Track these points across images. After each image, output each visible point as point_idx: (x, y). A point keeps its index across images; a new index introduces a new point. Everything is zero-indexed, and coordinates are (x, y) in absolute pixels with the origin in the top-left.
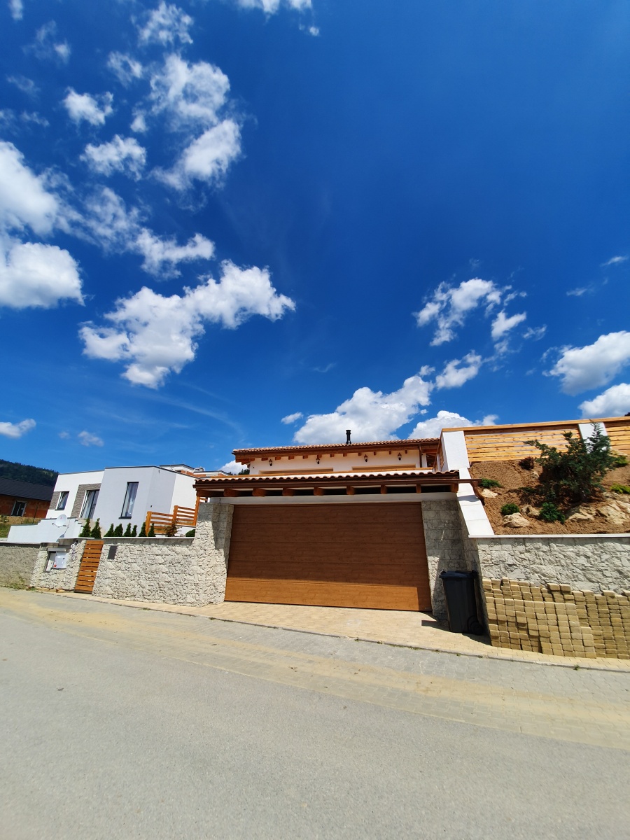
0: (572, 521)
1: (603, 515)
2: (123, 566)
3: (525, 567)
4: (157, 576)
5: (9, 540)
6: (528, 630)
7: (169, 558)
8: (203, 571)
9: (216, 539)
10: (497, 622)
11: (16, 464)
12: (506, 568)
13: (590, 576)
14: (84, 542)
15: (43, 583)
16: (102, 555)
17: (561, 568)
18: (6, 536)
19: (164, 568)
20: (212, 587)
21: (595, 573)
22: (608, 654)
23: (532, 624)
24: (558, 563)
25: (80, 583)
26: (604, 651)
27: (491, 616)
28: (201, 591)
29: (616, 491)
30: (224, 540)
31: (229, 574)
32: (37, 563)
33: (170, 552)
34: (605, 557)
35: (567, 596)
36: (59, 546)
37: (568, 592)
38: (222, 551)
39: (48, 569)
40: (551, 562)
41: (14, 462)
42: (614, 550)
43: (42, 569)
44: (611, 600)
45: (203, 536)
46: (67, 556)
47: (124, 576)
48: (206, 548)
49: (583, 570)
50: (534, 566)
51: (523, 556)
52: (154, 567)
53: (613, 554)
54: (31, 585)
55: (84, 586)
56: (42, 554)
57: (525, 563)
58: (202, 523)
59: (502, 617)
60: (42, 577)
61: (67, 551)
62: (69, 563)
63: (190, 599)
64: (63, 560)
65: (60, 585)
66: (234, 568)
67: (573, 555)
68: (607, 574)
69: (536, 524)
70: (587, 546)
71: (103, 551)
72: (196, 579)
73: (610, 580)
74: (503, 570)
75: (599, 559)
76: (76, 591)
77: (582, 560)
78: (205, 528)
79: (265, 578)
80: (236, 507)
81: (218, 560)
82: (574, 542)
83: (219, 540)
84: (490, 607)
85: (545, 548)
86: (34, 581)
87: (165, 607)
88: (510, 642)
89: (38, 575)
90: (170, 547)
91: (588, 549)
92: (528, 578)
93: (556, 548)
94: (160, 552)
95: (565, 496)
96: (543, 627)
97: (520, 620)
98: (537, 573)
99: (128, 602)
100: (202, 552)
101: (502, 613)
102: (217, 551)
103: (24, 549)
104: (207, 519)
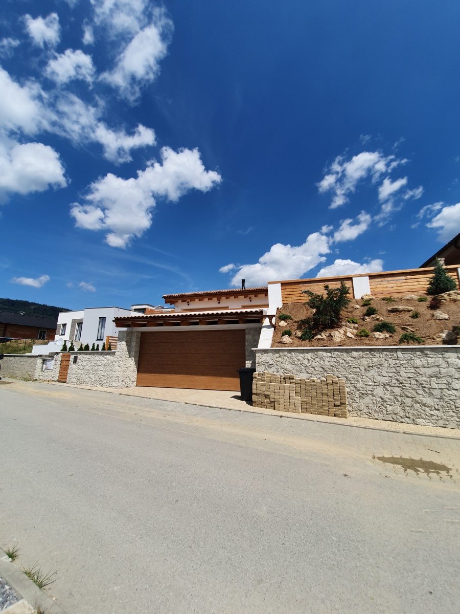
0: (315, 340)
1: (332, 336)
2: (81, 367)
3: (277, 365)
4: (98, 372)
5: (33, 354)
6: (270, 398)
7: (104, 363)
8: (121, 370)
9: (129, 352)
10: (256, 394)
11: (44, 305)
12: (268, 366)
13: (308, 370)
14: (61, 354)
15: (41, 377)
16: (70, 362)
17: (295, 366)
18: (31, 352)
19: (101, 368)
20: (128, 378)
21: (310, 368)
22: (307, 411)
23: (272, 396)
24: (293, 363)
25: (61, 377)
26: (305, 410)
27: (254, 391)
28: (120, 381)
29: (349, 322)
30: (134, 352)
31: (138, 371)
32: (37, 366)
33: (104, 359)
34: (317, 360)
35: (291, 381)
36: (49, 356)
37: (293, 379)
38: (133, 358)
39: (44, 370)
40: (290, 363)
41: (42, 304)
42: (322, 356)
43: (40, 370)
44: (313, 383)
45: (121, 350)
46: (53, 362)
47: (81, 373)
48: (123, 357)
49: (305, 367)
50: (282, 365)
51: (277, 359)
52: (96, 368)
53: (321, 358)
54: (35, 379)
55: (63, 379)
56: (40, 361)
57: (278, 363)
58: (120, 343)
59: (258, 392)
60: (41, 373)
61: (52, 359)
62: (54, 365)
63: (114, 384)
64: (51, 364)
65: (50, 378)
66: (142, 367)
67: (301, 359)
68: (317, 369)
69: (297, 341)
70: (309, 354)
71: (71, 359)
72: (117, 373)
73: (318, 372)
74: (267, 367)
75: (314, 361)
76: (59, 381)
77: (306, 362)
78: (122, 346)
79: (158, 374)
80: (142, 333)
81: (132, 364)
82: (303, 351)
83: (131, 352)
84: (254, 386)
85: (289, 355)
86: (36, 376)
87: (101, 389)
88: (262, 405)
89: (38, 373)
90: (104, 356)
91: (309, 355)
92: (278, 372)
93: (294, 355)
94: (99, 359)
95: (321, 325)
96: (277, 397)
97: (267, 393)
98: (283, 368)
99: (84, 386)
100: (120, 359)
101: (259, 390)
102: (130, 359)
103: (30, 358)
104: (123, 340)
